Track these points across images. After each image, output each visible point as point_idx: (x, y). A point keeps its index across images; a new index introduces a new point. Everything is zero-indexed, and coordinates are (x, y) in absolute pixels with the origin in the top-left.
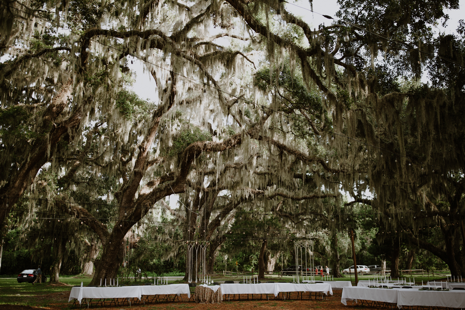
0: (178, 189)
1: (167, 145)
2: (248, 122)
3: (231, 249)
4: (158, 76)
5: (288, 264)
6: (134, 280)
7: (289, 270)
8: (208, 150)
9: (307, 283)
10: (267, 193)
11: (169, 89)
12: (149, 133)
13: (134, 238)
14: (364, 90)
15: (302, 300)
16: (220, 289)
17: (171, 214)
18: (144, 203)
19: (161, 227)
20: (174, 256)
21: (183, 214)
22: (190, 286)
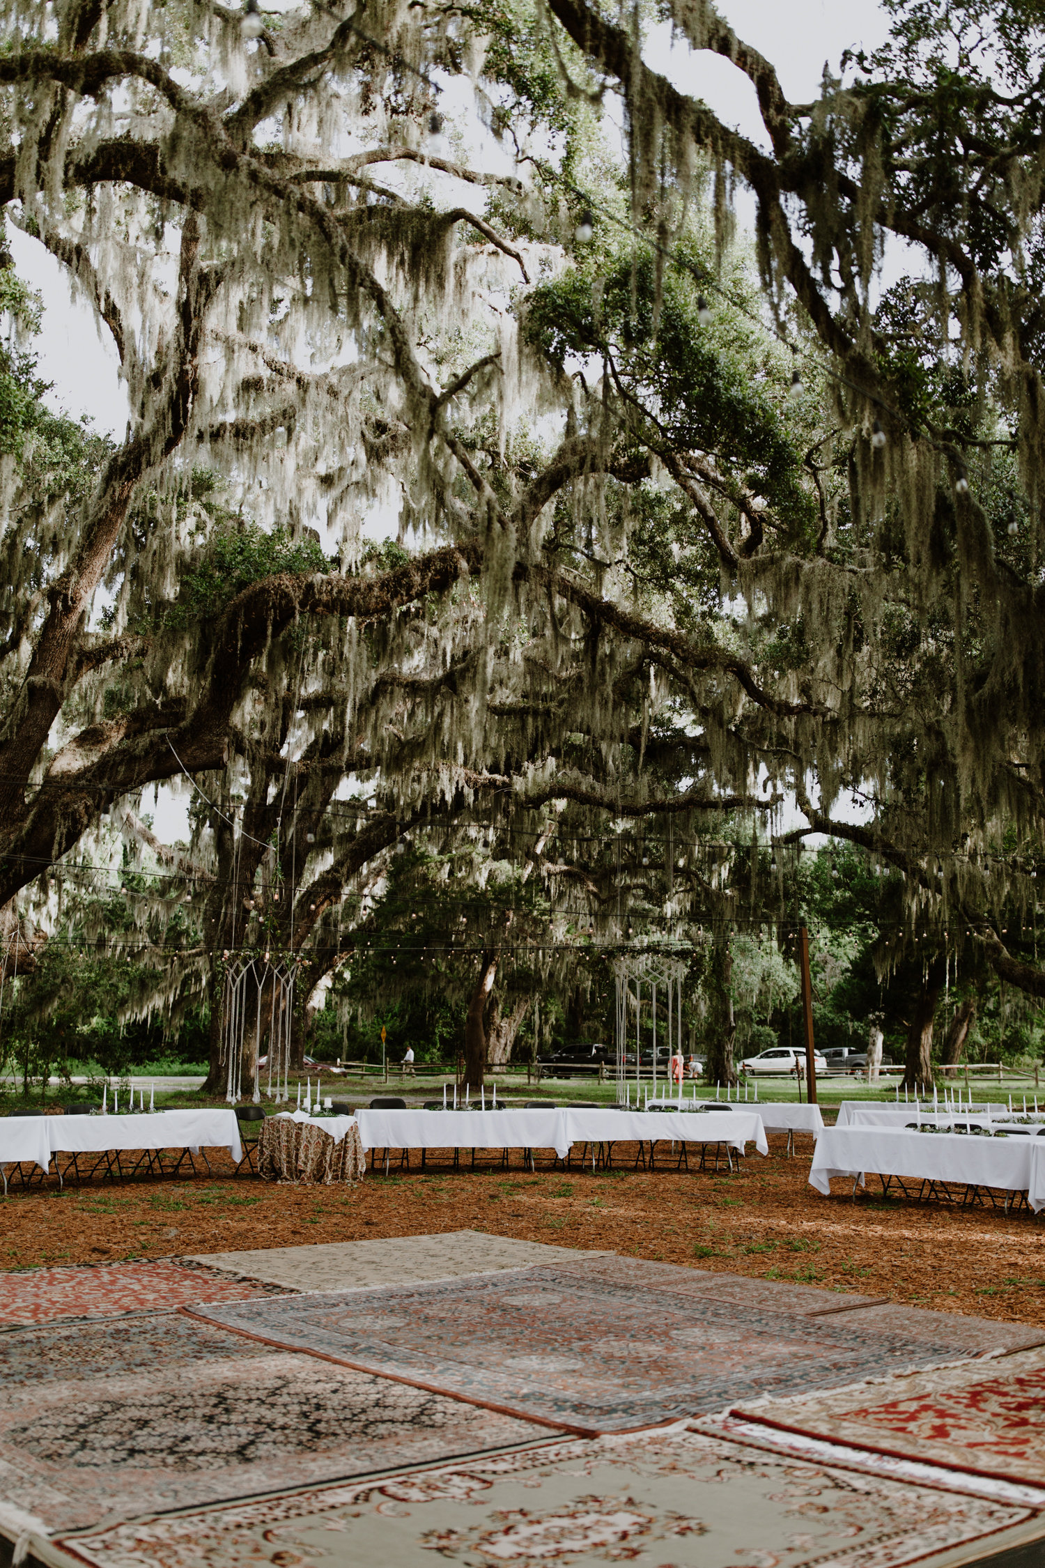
0: (198, 753)
1: (155, 591)
2: (466, 518)
3: (373, 984)
4: (132, 319)
5: (554, 1040)
6: (21, 1090)
7: (559, 1060)
8: (320, 609)
9: (675, 1108)
10: (519, 784)
11: (170, 375)
12: (91, 543)
13: (23, 935)
14: (1001, 347)
15: (653, 1170)
16: (354, 1129)
17: (159, 860)
18: (67, 805)
19: (122, 904)
20: (166, 1007)
21: (207, 860)
22: (239, 1118)
